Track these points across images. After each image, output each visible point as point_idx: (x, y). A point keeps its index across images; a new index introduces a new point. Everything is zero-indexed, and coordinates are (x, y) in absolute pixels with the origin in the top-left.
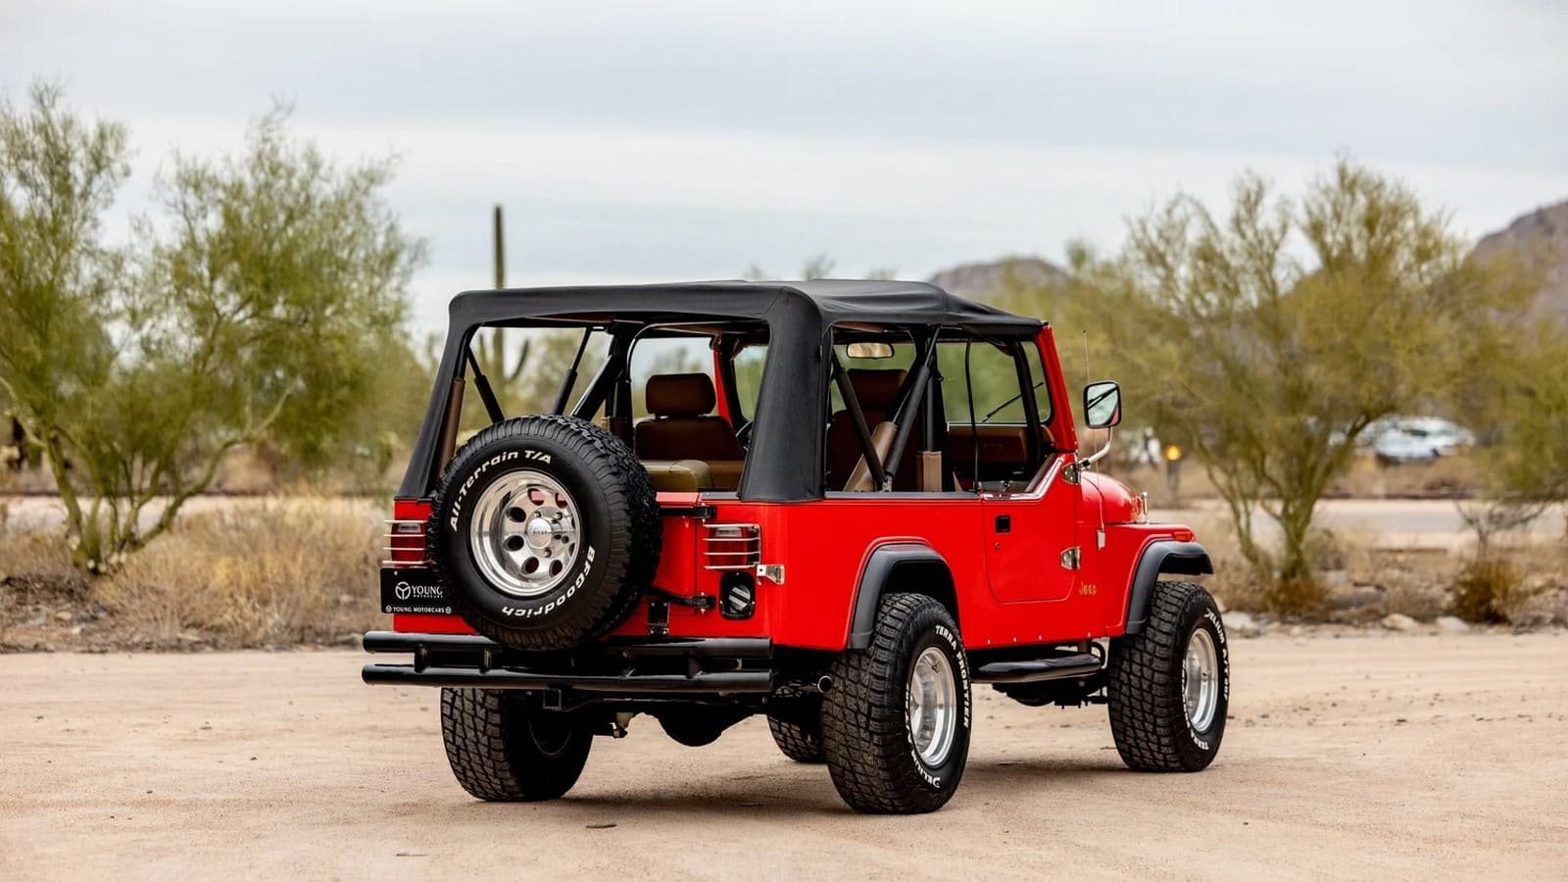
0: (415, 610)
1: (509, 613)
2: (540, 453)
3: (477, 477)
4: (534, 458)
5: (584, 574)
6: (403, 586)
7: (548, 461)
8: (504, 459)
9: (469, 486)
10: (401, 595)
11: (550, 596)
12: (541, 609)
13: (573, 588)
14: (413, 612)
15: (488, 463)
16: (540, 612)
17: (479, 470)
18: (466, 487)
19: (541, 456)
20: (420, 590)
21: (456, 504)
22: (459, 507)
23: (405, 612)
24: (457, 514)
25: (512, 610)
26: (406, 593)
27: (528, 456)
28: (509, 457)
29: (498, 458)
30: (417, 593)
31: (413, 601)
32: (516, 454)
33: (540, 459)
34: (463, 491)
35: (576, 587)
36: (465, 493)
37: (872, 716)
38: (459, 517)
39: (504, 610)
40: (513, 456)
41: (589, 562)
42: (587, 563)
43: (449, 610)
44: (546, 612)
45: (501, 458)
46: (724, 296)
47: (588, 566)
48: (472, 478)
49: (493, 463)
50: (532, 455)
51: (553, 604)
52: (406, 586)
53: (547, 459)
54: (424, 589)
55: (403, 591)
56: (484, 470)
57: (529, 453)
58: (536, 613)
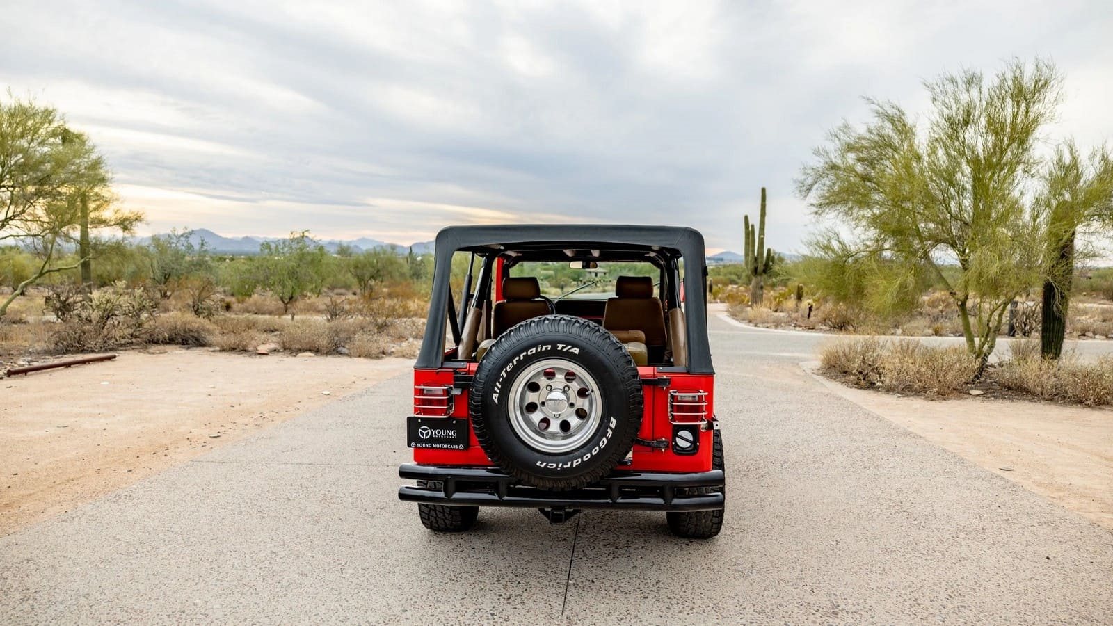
0: (435, 446)
1: (542, 466)
2: (570, 347)
3: (515, 363)
4: (565, 350)
5: (607, 438)
6: (425, 430)
7: (577, 352)
8: (539, 350)
9: (509, 370)
10: (423, 436)
11: (577, 453)
12: (570, 463)
13: (597, 448)
14: (433, 448)
15: (525, 353)
16: (569, 465)
17: (517, 358)
18: (506, 372)
19: (570, 349)
20: (438, 432)
21: (497, 384)
22: (500, 386)
23: (424, 448)
24: (498, 391)
25: (545, 464)
26: (427, 434)
27: (559, 348)
28: (544, 349)
29: (534, 350)
30: (435, 434)
31: (432, 440)
32: (549, 347)
33: (571, 351)
34: (503, 374)
35: (600, 447)
36: (505, 376)
38: (499, 394)
39: (538, 464)
40: (547, 348)
41: (611, 428)
42: (609, 430)
43: (461, 447)
44: (574, 466)
45: (536, 350)
47: (610, 432)
48: (511, 364)
49: (529, 353)
50: (563, 348)
51: (580, 460)
52: (427, 429)
54: (442, 432)
55: (425, 433)
56: (522, 358)
57: (560, 346)
58: (565, 467)
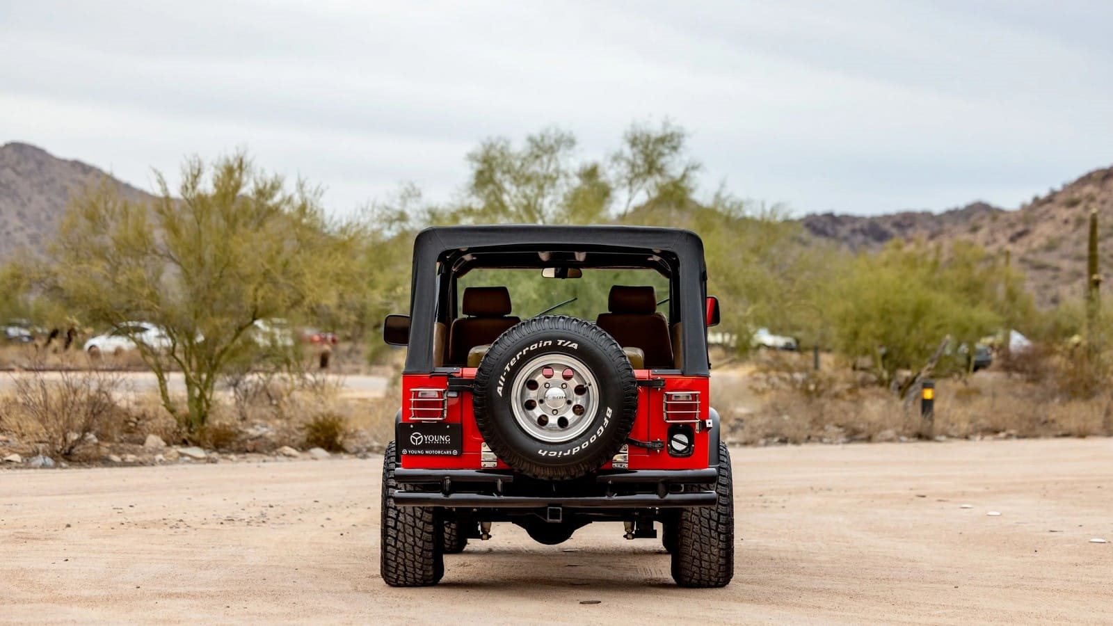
0: (427, 452)
1: (544, 454)
2: (569, 342)
3: (518, 358)
4: (564, 345)
5: (604, 427)
6: (417, 436)
7: (576, 347)
8: (540, 345)
9: (512, 364)
10: (415, 442)
11: (576, 442)
12: (569, 451)
13: (595, 436)
14: (425, 454)
15: (527, 349)
16: (569, 453)
17: (521, 353)
18: (510, 366)
19: (570, 344)
20: (431, 438)
21: (502, 377)
22: (504, 380)
23: (418, 454)
24: (502, 384)
25: (546, 452)
26: (419, 440)
27: (559, 344)
28: (545, 345)
29: (536, 345)
30: (428, 441)
31: (424, 446)
32: (550, 343)
33: (570, 346)
34: (507, 368)
35: (597, 436)
36: (509, 370)
37: (721, 521)
38: (503, 387)
39: (540, 452)
40: (548, 344)
41: (608, 418)
42: (605, 419)
43: (455, 452)
44: (574, 453)
45: (538, 345)
46: (640, 235)
47: (606, 421)
48: (514, 359)
49: (531, 349)
50: (563, 343)
51: (578, 448)
52: (419, 436)
53: (575, 346)
54: (435, 438)
55: (417, 439)
56: (524, 353)
57: (560, 342)
58: (565, 454)
